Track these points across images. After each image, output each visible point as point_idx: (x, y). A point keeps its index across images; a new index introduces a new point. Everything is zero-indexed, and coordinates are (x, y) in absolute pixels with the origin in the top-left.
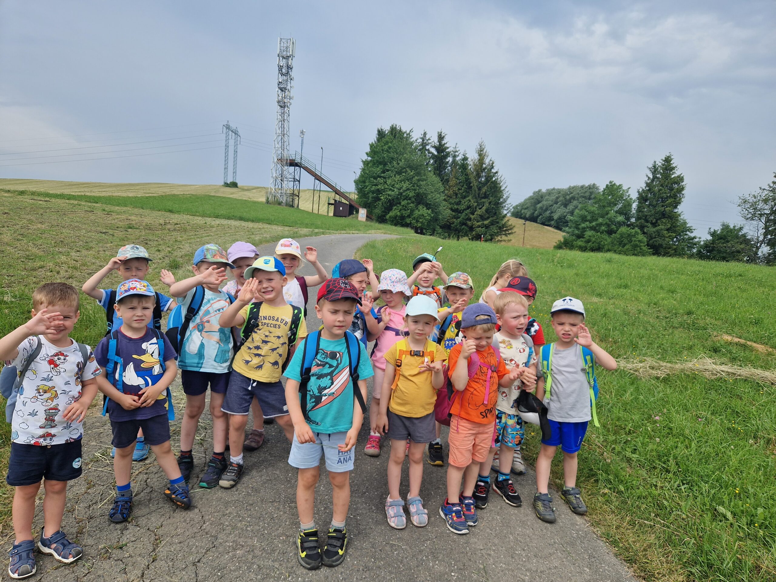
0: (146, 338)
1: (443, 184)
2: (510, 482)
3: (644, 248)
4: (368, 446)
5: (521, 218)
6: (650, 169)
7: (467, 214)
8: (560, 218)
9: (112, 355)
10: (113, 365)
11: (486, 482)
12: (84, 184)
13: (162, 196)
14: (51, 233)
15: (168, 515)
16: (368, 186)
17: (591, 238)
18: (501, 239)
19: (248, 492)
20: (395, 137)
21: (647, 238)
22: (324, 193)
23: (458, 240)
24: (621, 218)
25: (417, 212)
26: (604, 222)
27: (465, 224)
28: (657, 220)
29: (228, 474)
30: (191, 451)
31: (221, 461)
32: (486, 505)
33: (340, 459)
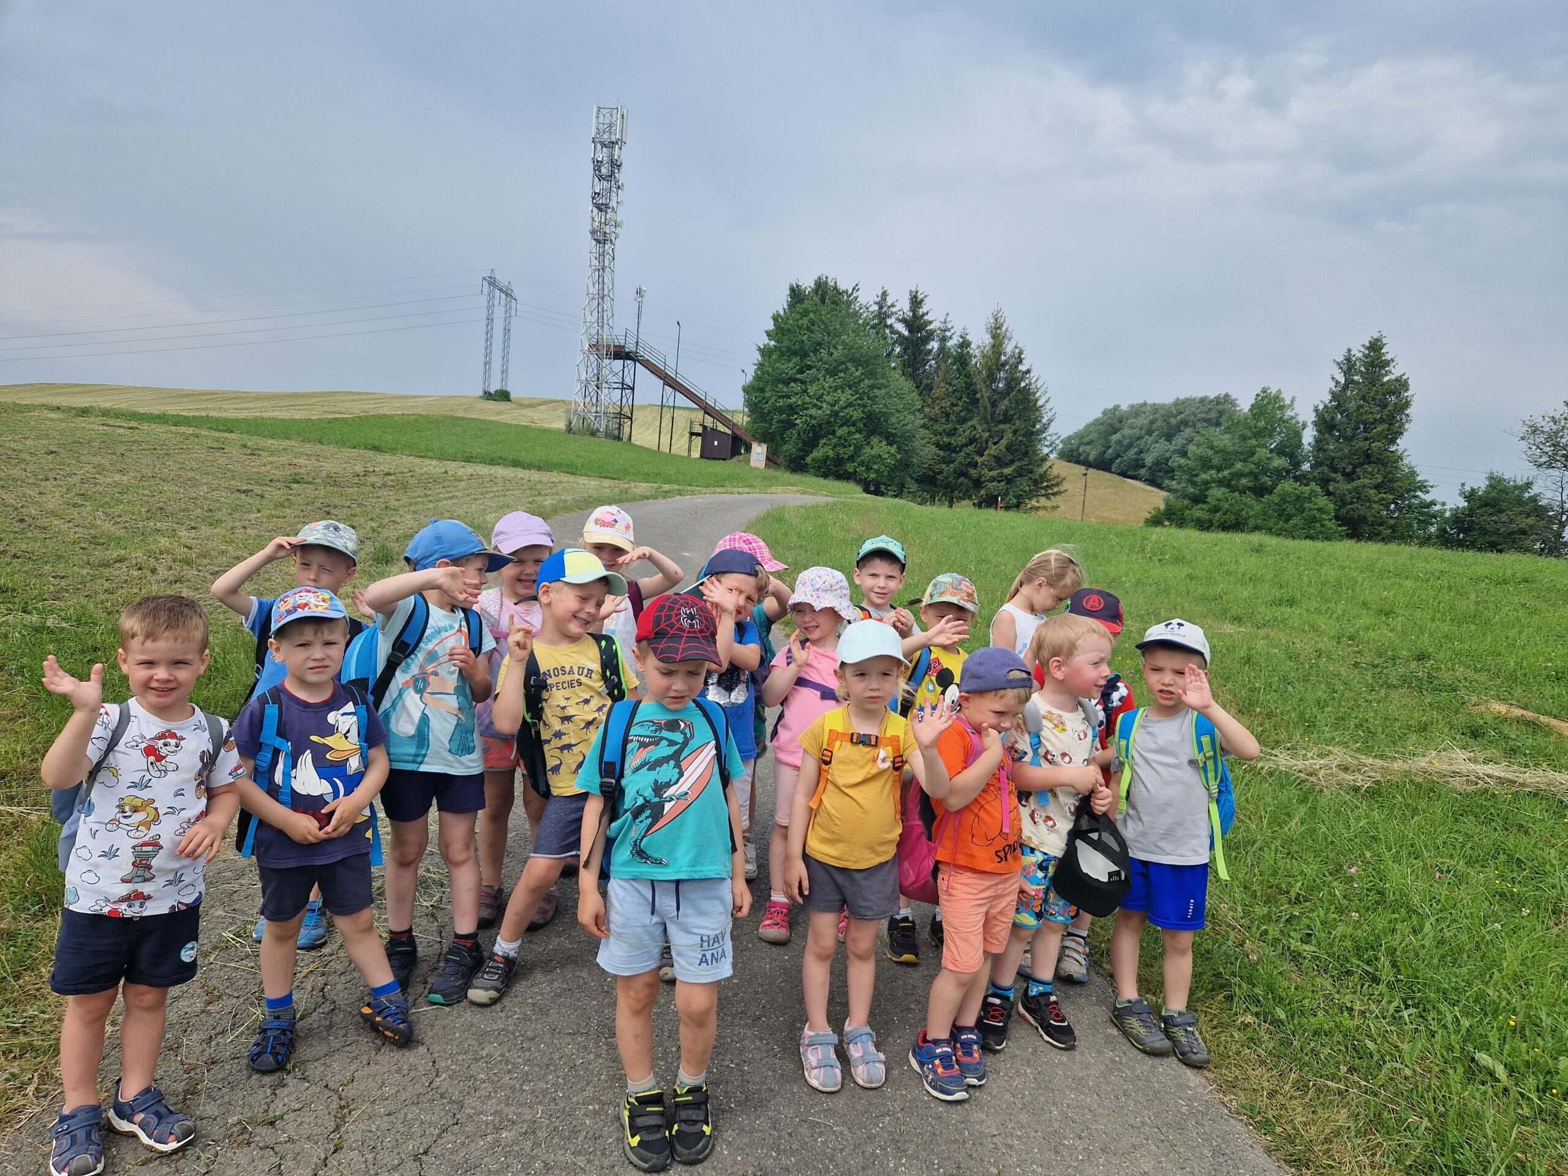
1: (920, 394)
2: (1053, 998)
3: (1329, 524)
4: (767, 922)
5: (1078, 462)
6: (1339, 364)
7: (968, 454)
8: (1157, 463)
9: (269, 734)
10: (270, 756)
11: (1005, 999)
12: (206, 394)
14: (140, 491)
15: (366, 1057)
16: (769, 398)
17: (1222, 503)
18: (1037, 505)
19: (525, 1014)
20: (823, 301)
21: (1335, 503)
22: (682, 412)
23: (951, 506)
24: (1280, 461)
25: (867, 450)
26: (1247, 470)
27: (965, 475)
28: (1355, 467)
29: (485, 976)
30: (410, 930)
31: (470, 951)
32: (1004, 1044)
33: (704, 956)
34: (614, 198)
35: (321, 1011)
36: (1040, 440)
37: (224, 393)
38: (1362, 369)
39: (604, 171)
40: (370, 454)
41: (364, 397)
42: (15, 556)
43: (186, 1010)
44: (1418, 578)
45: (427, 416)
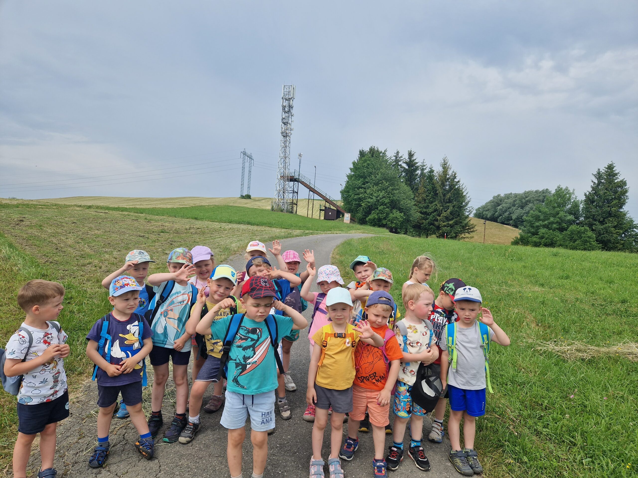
0: (130, 321)
1: (413, 192)
2: (421, 448)
3: (593, 243)
4: (307, 412)
5: (483, 218)
6: (594, 175)
7: (434, 216)
8: (518, 218)
9: (104, 333)
10: (104, 341)
11: (399, 448)
12: (137, 199)
13: (192, 207)
14: (103, 237)
15: (134, 463)
16: (351, 195)
17: (545, 235)
18: (464, 236)
19: (200, 448)
20: (373, 156)
21: (596, 234)
22: (317, 201)
23: (427, 237)
24: (570, 217)
25: (391, 215)
26: (555, 221)
27: (433, 224)
28: (604, 219)
29: (186, 432)
30: (160, 411)
31: (181, 421)
32: (397, 468)
33: (263, 420)
34: (290, 120)
35: (121, 443)
36: (465, 210)
37: (144, 198)
38: (605, 177)
39: (286, 109)
40: (193, 221)
41: (195, 199)
42: (51, 262)
43: (70, 441)
44: (626, 267)
45: (218, 206)
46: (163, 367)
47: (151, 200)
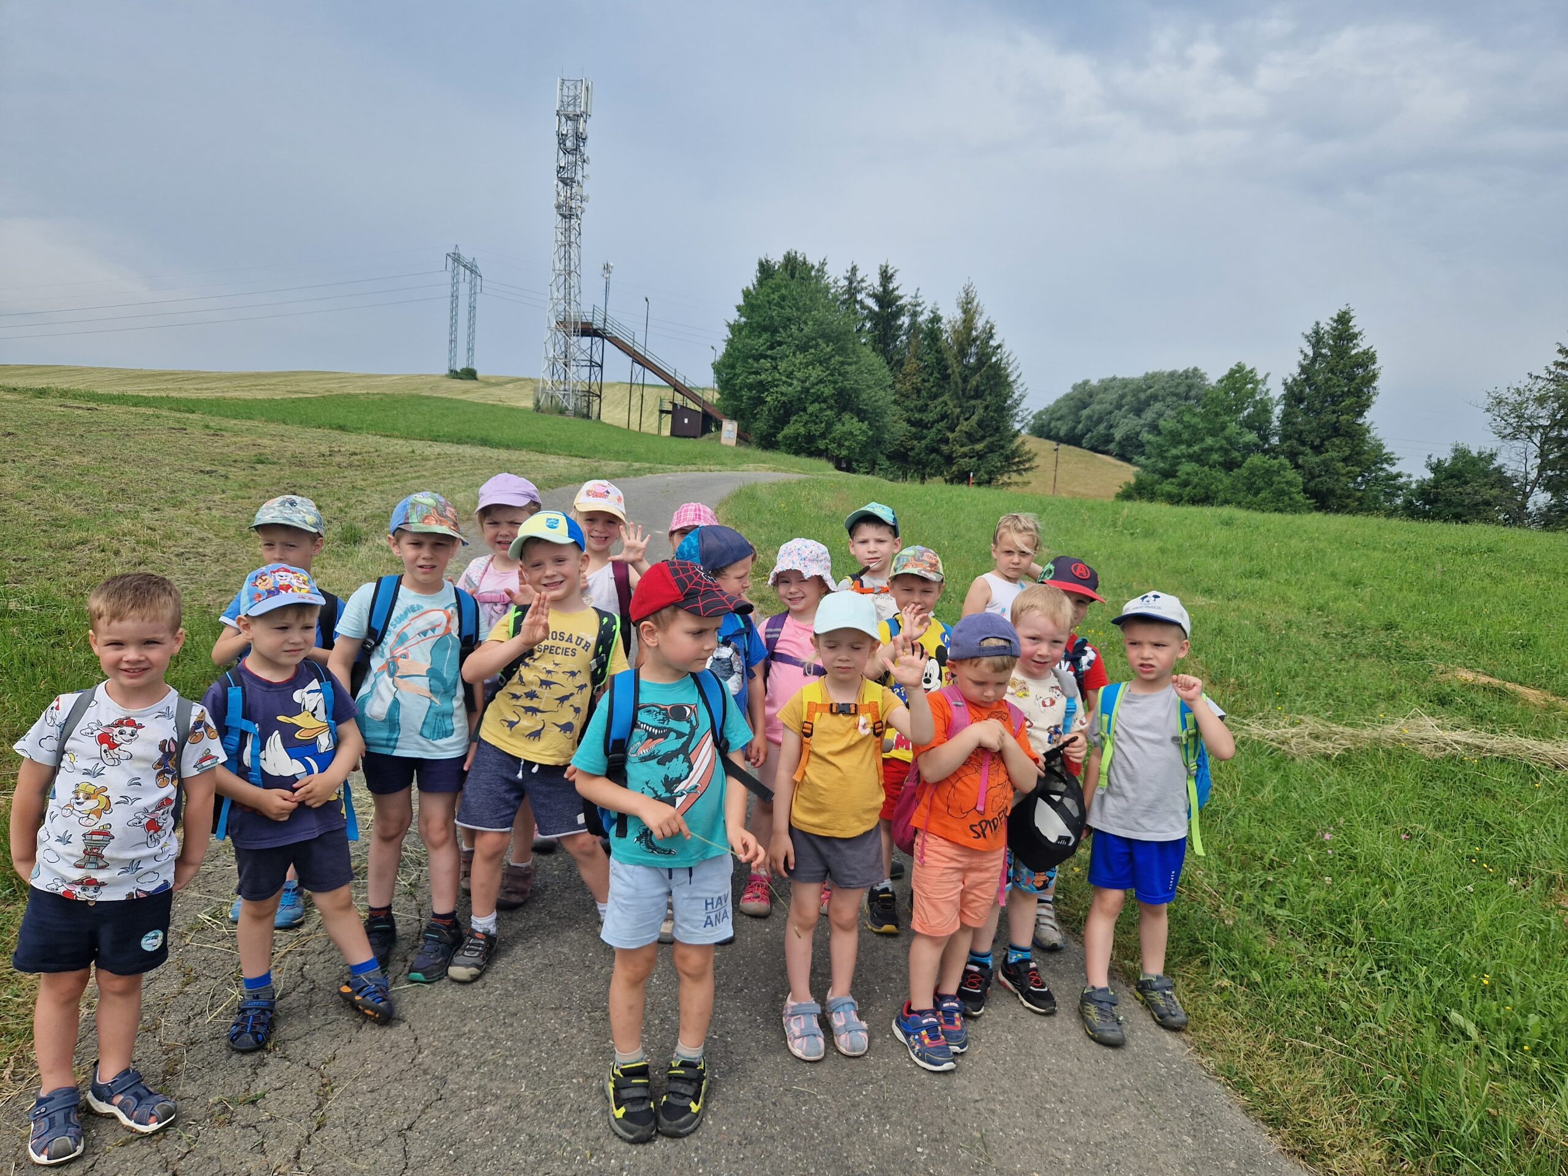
0: (298, 681)
1: (891, 370)
2: (1033, 965)
3: (1298, 497)
4: (748, 896)
5: (1049, 437)
6: (1307, 337)
7: (940, 431)
8: (1127, 438)
9: (235, 717)
10: (238, 737)
11: (984, 966)
12: (166, 374)
13: (324, 397)
15: (348, 1036)
16: (740, 374)
17: (1192, 478)
18: (1008, 481)
19: (507, 990)
20: (793, 276)
22: (651, 389)
23: (923, 483)
24: (1251, 436)
25: (838, 426)
26: (1217, 446)
27: (937, 451)
28: (1323, 440)
29: (466, 953)
30: (389, 907)
31: (449, 929)
32: (982, 1010)
33: (709, 917)
34: (580, 172)
35: (300, 990)
36: (1012, 416)
37: (184, 373)
38: (1331, 342)
39: (569, 144)
40: (336, 433)
41: (326, 376)
43: (163, 991)
44: (1385, 549)
45: (392, 396)
46: (400, 796)
47: (203, 378)
